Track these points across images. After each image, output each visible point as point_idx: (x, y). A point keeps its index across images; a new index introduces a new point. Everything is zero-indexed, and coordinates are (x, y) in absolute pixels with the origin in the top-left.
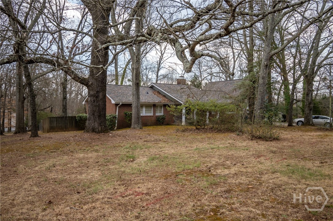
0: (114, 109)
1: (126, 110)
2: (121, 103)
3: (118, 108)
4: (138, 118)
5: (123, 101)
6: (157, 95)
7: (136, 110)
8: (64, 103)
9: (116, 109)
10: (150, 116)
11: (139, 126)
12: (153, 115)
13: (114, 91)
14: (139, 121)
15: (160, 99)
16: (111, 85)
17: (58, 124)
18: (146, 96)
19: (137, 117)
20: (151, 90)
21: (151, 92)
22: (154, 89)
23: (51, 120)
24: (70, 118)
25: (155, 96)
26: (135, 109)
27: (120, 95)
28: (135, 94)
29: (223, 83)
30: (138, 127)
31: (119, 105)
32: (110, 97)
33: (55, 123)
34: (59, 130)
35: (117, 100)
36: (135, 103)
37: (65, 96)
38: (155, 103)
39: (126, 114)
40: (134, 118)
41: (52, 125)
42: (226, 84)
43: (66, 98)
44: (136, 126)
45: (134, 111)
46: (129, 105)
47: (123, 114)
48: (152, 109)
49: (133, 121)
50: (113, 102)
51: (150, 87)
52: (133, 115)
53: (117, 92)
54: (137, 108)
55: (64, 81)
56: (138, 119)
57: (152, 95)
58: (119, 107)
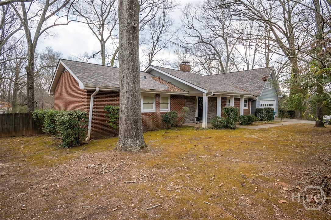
0: (86, 101)
1: (108, 103)
2: (98, 89)
3: (92, 99)
4: (135, 121)
5: (103, 85)
6: (159, 81)
8: (30, 94)
9: (89, 103)
10: (152, 114)
11: (138, 142)
12: (155, 111)
13: (89, 70)
14: (138, 129)
15: (166, 87)
16: (87, 64)
18: (144, 82)
19: (134, 119)
20: (148, 75)
21: (149, 77)
22: (152, 75)
24: (24, 115)
25: (157, 82)
26: (128, 98)
27: (99, 76)
28: (126, 58)
29: (223, 76)
30: (135, 145)
31: (95, 92)
32: (78, 77)
35: (91, 83)
36: (128, 83)
37: (31, 85)
38: (160, 91)
39: (108, 110)
40: (124, 122)
42: (226, 77)
43: (33, 88)
44: (130, 143)
45: (124, 104)
46: (115, 94)
47: (102, 109)
48: (154, 102)
49: (123, 130)
50: (82, 86)
51: (146, 72)
52: (122, 115)
53: (94, 72)
54: (134, 94)
55: (29, 65)
56: (137, 125)
57: (151, 80)
58: (94, 96)
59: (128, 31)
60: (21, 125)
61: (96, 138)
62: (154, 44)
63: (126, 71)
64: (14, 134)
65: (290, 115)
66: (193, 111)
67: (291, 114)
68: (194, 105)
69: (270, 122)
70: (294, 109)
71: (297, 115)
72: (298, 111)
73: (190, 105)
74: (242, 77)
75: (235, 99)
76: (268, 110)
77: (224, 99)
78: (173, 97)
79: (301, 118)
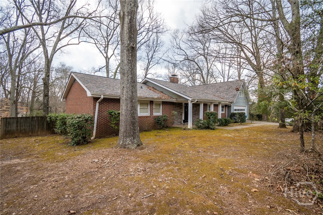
0: (92, 106)
1: (111, 108)
2: (102, 97)
3: (97, 104)
4: (133, 124)
5: (107, 94)
6: (153, 90)
7: (129, 106)
8: (45, 101)
9: (95, 108)
10: (147, 117)
11: (135, 140)
12: (149, 115)
13: (95, 81)
14: (135, 130)
15: (159, 95)
16: (94, 76)
17: (19, 128)
18: (141, 91)
19: (132, 122)
20: (144, 85)
21: (144, 87)
22: (147, 85)
23: (7, 122)
24: (40, 119)
25: (151, 91)
26: (127, 104)
27: (103, 86)
28: (126, 72)
29: (204, 86)
30: (133, 143)
31: (100, 99)
33: (15, 125)
34: (21, 135)
35: (97, 92)
36: (127, 92)
37: (47, 93)
38: (154, 99)
39: (110, 114)
41: (9, 129)
42: (207, 87)
43: (48, 96)
44: (128, 141)
45: (123, 109)
46: (116, 101)
47: (106, 113)
48: (149, 107)
49: (122, 130)
50: (89, 94)
51: (142, 83)
52: (122, 118)
53: (99, 83)
54: (132, 101)
55: (46, 77)
56: (134, 127)
57: (147, 90)
58: (100, 103)
59: (128, 50)
60: (37, 126)
61: (100, 137)
62: (149, 60)
63: (126, 82)
64: (30, 134)
65: (258, 118)
66: (180, 115)
67: (260, 118)
68: (181, 110)
69: (242, 124)
70: (261, 113)
71: (264, 118)
72: (265, 115)
73: (178, 110)
74: (219, 87)
75: (214, 105)
76: (241, 114)
77: (205, 105)
78: (164, 103)
79: (268, 120)
